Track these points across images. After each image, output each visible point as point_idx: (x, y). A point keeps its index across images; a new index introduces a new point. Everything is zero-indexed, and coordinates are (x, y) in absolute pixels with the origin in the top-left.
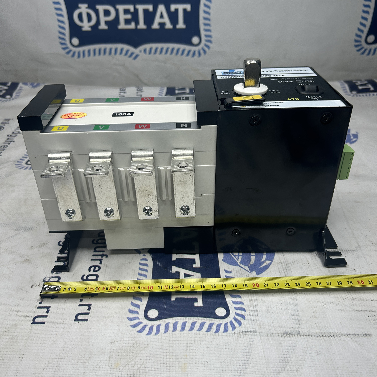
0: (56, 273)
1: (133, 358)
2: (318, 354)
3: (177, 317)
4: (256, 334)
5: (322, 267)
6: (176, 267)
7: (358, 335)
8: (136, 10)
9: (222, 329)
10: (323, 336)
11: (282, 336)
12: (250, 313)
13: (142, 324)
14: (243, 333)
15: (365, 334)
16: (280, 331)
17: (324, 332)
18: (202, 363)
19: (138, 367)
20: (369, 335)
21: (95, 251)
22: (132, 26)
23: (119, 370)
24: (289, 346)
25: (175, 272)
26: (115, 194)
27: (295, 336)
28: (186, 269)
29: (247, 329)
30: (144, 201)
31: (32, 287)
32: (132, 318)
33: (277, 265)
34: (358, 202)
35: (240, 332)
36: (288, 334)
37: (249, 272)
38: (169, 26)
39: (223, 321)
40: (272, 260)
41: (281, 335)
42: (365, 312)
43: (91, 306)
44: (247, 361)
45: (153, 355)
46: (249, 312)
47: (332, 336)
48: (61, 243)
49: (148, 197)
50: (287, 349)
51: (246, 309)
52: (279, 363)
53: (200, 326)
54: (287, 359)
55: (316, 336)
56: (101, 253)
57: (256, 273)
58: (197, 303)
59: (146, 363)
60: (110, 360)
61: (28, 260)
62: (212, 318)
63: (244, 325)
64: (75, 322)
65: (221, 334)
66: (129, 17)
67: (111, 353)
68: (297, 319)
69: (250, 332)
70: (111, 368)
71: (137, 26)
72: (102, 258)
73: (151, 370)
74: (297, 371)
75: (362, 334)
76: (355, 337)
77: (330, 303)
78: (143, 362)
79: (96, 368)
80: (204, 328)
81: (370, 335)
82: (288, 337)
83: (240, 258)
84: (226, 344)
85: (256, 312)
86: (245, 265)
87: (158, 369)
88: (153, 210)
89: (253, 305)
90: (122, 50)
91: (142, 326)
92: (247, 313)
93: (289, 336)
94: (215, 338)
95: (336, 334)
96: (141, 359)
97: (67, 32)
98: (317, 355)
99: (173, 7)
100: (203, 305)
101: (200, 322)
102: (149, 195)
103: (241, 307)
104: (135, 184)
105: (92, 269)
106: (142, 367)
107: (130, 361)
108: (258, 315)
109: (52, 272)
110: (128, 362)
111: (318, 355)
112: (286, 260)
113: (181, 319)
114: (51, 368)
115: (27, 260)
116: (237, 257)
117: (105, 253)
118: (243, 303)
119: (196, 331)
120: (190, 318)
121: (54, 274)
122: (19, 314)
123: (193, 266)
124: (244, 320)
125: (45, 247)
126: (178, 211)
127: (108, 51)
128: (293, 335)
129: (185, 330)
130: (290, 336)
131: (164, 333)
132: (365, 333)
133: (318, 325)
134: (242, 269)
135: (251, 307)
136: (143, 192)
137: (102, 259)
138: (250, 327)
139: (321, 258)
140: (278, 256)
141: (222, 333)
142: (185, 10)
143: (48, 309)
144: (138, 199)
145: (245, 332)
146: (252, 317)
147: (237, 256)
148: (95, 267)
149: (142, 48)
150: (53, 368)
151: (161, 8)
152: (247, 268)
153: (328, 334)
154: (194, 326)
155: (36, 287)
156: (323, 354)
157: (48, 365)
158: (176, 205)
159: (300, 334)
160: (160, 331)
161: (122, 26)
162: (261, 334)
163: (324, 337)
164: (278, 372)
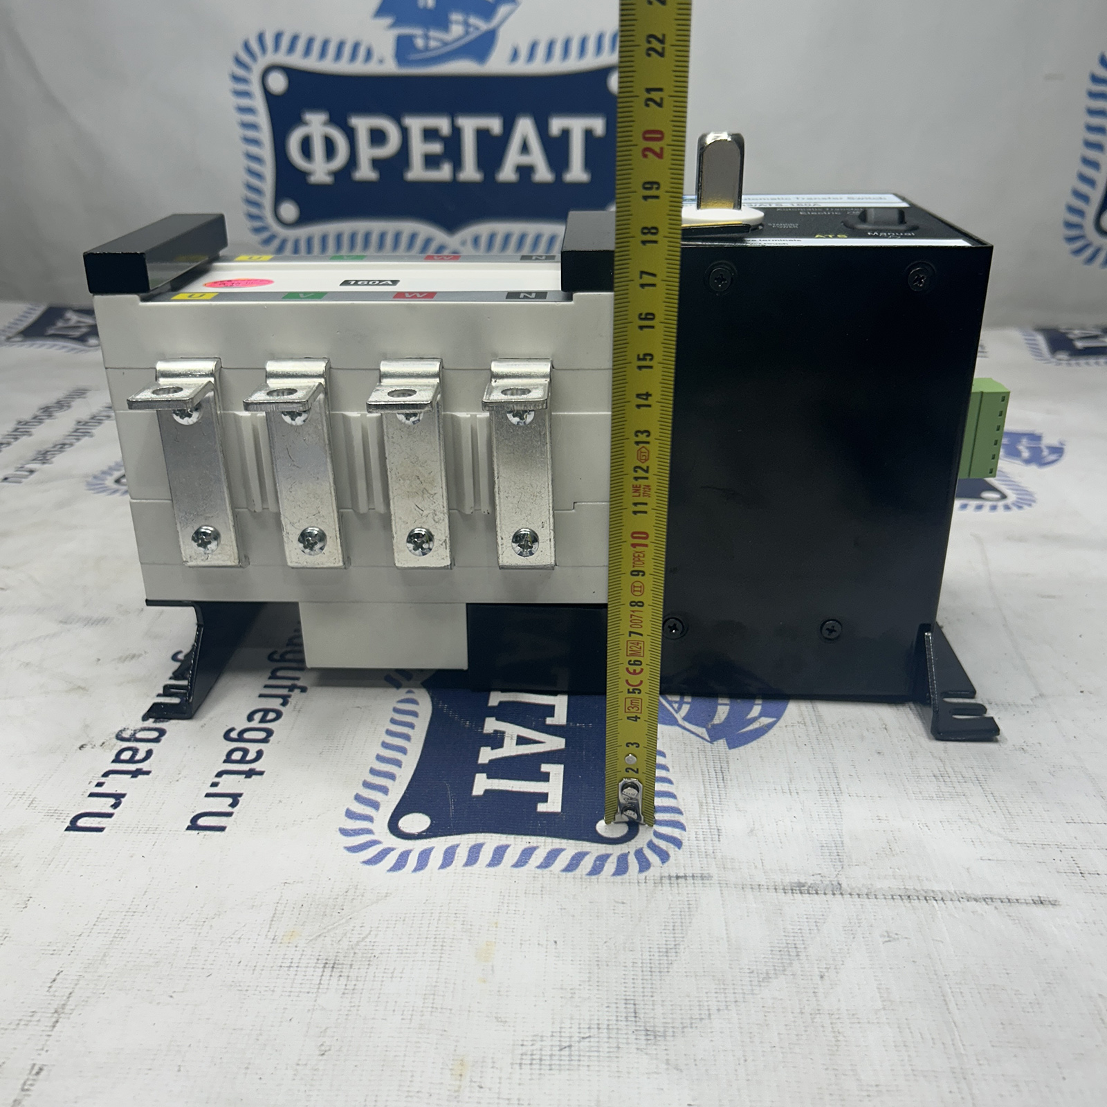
0: (155, 722)
1: (341, 922)
2: (889, 938)
3: (481, 832)
4: (710, 884)
5: (927, 740)
6: (497, 720)
7: (1017, 900)
8: (457, 132)
9: (610, 866)
10: (909, 897)
11: (785, 893)
12: (696, 834)
13: (378, 846)
14: (670, 879)
15: (1037, 899)
16: (782, 879)
17: (914, 889)
18: (539, 944)
19: (351, 944)
20: (1049, 901)
21: (273, 677)
22: (444, 173)
23: (296, 947)
24: (805, 916)
25: (492, 732)
26: (332, 484)
27: (825, 894)
28: (524, 726)
29: (685, 869)
30: (411, 511)
31: (81, 747)
32: (352, 830)
33: (790, 729)
34: (1049, 597)
35: (661, 878)
36: (806, 888)
37: (708, 741)
38: (543, 174)
39: (616, 850)
40: (778, 716)
41: (784, 889)
42: (1043, 848)
43: (239, 798)
44: (675, 945)
45: (398, 919)
46: (696, 832)
47: (936, 900)
48: (181, 657)
49: (422, 496)
50: (798, 923)
51: (685, 824)
52: (771, 956)
53: (546, 857)
54: (796, 948)
55: (890, 897)
56: (289, 683)
57: (728, 744)
58: (545, 804)
59: (376, 935)
60: (273, 923)
61: (83, 689)
62: (584, 840)
63: (676, 860)
64: (190, 832)
65: (606, 879)
66: (436, 148)
67: (277, 908)
68: (836, 854)
69: (691, 878)
70: (272, 943)
71: (457, 175)
72: (291, 693)
73: (387, 951)
74: (822, 977)
75: (1030, 898)
76: (1009, 904)
77: (941, 822)
78: (368, 932)
79: (229, 940)
80: (556, 862)
81: (1054, 904)
82: (804, 895)
83: (685, 709)
84: (618, 902)
85: (716, 833)
86: (697, 725)
87: (408, 951)
88: (435, 537)
89: (709, 817)
90: (413, 237)
91: (380, 850)
92: (689, 834)
93: (806, 892)
94: (586, 888)
95: (948, 895)
96: (364, 925)
97: (268, 185)
98: (887, 942)
99: (556, 125)
100: (562, 810)
101: (549, 848)
102: (425, 490)
103: (673, 819)
104: (387, 455)
105: (258, 716)
106: (363, 943)
107: (329, 928)
108: (721, 839)
109: (145, 718)
110: (325, 931)
111: (889, 941)
112: (819, 718)
113: (493, 838)
114: (102, 931)
115: (81, 688)
116: (676, 706)
117: (299, 683)
118: (679, 811)
119: (533, 868)
120: (520, 837)
121: (150, 723)
122: (36, 807)
123: (545, 721)
124: (677, 849)
125: (134, 661)
126: (505, 544)
127: (374, 239)
128: (819, 892)
129: (502, 864)
130: (809, 893)
131: (439, 868)
132: (1039, 897)
133: (897, 870)
134: (688, 733)
135: (703, 821)
136: (408, 482)
137: (289, 696)
138: (692, 866)
139: (924, 718)
140: (794, 710)
141: (609, 877)
142: (588, 133)
143: (116, 800)
144: (394, 503)
145: (678, 877)
146: (703, 845)
147: (676, 702)
148: (266, 712)
149: (468, 232)
150: (107, 933)
151: (525, 127)
152: (702, 731)
153: (925, 895)
154: (530, 857)
155: (93, 748)
156: (906, 940)
157: (94, 925)
158: (499, 526)
159: (840, 889)
160: (427, 862)
161: (417, 172)
162: (724, 884)
163: (914, 900)
164: (765, 975)
